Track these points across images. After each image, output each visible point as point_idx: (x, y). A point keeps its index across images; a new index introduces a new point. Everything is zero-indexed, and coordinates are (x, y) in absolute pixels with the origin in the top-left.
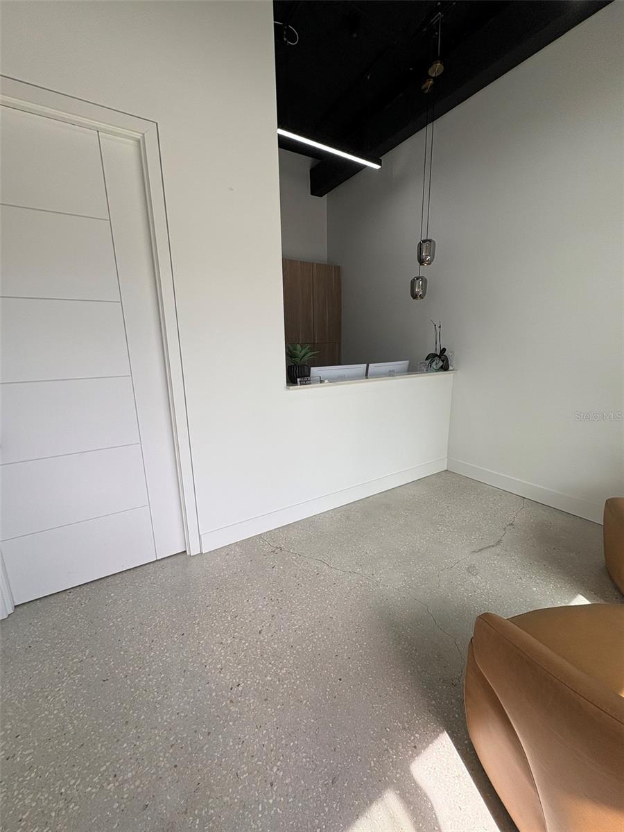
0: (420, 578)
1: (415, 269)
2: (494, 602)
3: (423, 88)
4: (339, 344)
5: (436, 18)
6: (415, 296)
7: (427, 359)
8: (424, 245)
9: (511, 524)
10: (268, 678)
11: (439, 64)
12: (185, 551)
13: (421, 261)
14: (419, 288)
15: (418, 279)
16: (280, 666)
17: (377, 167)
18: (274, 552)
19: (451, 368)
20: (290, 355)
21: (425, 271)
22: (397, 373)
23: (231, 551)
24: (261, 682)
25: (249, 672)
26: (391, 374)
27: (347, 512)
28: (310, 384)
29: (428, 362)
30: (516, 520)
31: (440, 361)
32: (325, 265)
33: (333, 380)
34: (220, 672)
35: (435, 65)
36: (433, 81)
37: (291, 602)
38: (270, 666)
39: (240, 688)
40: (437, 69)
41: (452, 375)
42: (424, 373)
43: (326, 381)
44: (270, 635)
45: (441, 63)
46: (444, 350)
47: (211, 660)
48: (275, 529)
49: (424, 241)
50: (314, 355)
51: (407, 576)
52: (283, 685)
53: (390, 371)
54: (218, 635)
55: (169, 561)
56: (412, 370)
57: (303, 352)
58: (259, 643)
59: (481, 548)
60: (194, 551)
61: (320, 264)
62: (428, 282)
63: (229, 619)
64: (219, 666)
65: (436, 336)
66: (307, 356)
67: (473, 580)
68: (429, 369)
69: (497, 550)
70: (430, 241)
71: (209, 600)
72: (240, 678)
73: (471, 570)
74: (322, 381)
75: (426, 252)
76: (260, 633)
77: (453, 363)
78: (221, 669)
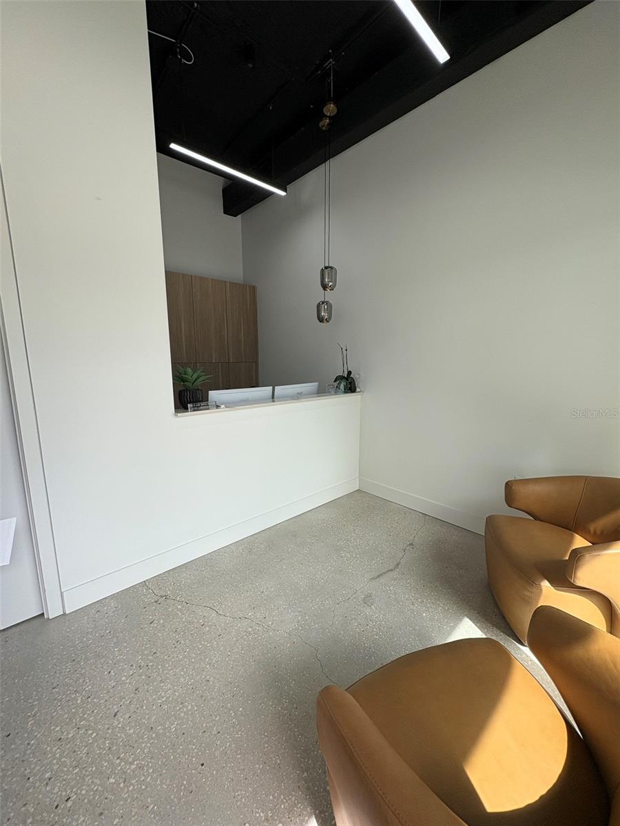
0: (315, 615)
1: (320, 295)
2: (385, 636)
3: (321, 124)
4: (257, 362)
5: (329, 64)
6: (321, 320)
7: (335, 381)
8: (326, 272)
9: (411, 544)
10: (112, 780)
11: (332, 105)
12: (43, 614)
13: (324, 287)
14: (325, 312)
15: (323, 303)
16: (130, 760)
17: (282, 193)
18: (156, 602)
19: (358, 390)
20: (178, 378)
21: (329, 296)
22: (305, 395)
23: (104, 606)
24: (100, 788)
25: (88, 776)
26: (298, 397)
27: (249, 546)
28: (208, 409)
29: (336, 384)
30: (416, 539)
31: (348, 384)
32: (240, 284)
33: (231, 405)
34: (47, 784)
35: (329, 106)
36: (330, 120)
37: (163, 666)
38: (118, 761)
39: (70, 804)
40: (330, 109)
41: (360, 396)
42: (332, 395)
43: (223, 406)
44: (128, 715)
45: (334, 104)
46: (350, 373)
47: (38, 768)
48: (164, 573)
49: (326, 268)
50: (207, 379)
51: (301, 615)
52: (128, 787)
53: (298, 394)
54: (58, 729)
55: (17, 629)
56: (321, 392)
57: (195, 376)
58: (110, 731)
59: (381, 572)
60: (53, 612)
61: (233, 283)
62: (333, 308)
63: (79, 702)
64: (47, 775)
65: (343, 358)
66: (198, 381)
67: (368, 611)
68: (337, 391)
69: (394, 574)
70: (331, 268)
71: (59, 678)
72: (72, 788)
73: (368, 600)
74: (218, 407)
75: (328, 278)
76: (115, 715)
77: (360, 385)
78: (50, 779)
